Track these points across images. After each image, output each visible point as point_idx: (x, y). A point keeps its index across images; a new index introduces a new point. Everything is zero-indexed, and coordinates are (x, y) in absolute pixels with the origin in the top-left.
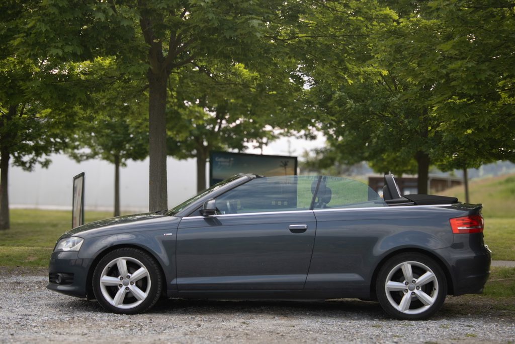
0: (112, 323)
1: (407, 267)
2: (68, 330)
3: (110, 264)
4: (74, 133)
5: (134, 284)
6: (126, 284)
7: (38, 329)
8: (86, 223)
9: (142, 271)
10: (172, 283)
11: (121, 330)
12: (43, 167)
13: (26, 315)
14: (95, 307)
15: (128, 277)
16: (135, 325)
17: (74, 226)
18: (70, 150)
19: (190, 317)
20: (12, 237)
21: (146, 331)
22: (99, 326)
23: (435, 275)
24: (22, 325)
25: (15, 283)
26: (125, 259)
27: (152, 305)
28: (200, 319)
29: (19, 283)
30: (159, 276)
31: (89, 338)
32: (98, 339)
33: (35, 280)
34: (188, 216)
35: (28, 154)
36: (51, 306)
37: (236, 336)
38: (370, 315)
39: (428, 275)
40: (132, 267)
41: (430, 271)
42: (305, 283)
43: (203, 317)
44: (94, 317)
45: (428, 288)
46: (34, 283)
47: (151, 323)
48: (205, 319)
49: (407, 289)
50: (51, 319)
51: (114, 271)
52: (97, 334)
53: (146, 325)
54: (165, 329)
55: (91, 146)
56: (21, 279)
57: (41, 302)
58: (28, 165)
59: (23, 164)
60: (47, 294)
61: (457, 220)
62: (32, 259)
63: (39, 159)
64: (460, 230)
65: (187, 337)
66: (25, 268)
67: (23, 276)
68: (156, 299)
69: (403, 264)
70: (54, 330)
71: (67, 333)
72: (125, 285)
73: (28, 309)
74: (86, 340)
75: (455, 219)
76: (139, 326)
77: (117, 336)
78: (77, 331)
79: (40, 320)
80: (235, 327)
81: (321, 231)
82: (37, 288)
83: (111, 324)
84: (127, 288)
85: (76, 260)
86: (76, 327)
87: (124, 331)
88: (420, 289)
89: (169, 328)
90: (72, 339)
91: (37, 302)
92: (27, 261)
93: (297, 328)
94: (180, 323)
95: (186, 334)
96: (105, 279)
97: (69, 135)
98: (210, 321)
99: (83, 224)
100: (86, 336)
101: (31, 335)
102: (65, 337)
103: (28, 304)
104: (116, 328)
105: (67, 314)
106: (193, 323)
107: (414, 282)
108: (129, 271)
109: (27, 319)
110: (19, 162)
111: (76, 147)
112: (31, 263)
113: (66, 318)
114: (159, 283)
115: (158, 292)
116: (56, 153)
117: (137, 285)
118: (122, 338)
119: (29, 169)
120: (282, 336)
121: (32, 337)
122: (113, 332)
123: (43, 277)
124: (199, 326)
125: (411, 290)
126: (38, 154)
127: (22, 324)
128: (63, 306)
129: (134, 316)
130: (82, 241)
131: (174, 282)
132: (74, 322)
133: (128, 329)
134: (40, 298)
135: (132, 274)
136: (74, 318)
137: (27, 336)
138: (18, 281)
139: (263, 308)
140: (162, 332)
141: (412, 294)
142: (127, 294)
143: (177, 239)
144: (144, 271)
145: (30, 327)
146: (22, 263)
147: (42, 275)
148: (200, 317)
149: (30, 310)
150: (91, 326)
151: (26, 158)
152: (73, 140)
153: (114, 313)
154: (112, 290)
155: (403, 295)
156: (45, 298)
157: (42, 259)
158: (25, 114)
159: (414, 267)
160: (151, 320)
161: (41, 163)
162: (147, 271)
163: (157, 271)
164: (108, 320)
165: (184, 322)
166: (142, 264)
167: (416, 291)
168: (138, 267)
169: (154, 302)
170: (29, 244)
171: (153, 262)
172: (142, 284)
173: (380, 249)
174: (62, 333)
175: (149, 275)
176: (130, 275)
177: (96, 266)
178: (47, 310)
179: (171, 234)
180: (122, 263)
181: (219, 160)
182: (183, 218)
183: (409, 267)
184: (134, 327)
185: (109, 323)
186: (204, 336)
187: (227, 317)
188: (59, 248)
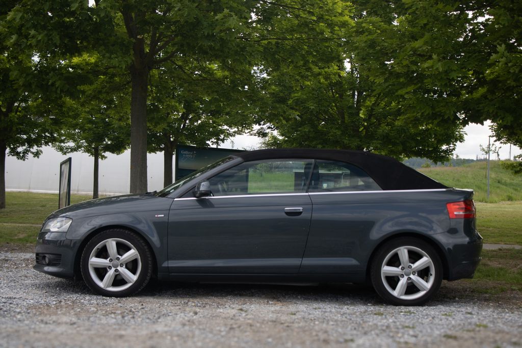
0: (102, 308)
1: (403, 252)
2: (54, 318)
3: (99, 245)
4: (61, 129)
5: (124, 266)
6: (116, 266)
7: (22, 316)
8: (71, 204)
9: (132, 253)
10: (163, 265)
11: (112, 318)
12: (34, 157)
13: (10, 298)
14: (82, 288)
15: (118, 259)
16: (127, 311)
17: (60, 206)
18: (57, 143)
19: (183, 302)
20: (7, 215)
21: (139, 319)
22: (88, 312)
23: (431, 261)
24: (6, 311)
25: (3, 260)
26: (114, 240)
27: (142, 288)
28: (193, 304)
29: (7, 260)
30: (150, 259)
31: (78, 329)
32: (89, 330)
33: (23, 257)
34: (180, 198)
35: (22, 146)
36: (38, 287)
37: (239, 327)
38: (362, 299)
39: (425, 260)
40: (122, 248)
41: (426, 256)
42: (300, 266)
43: (196, 301)
44: (82, 301)
45: (424, 273)
46: (21, 260)
47: (143, 308)
48: (199, 305)
49: (402, 275)
50: (37, 302)
51: (103, 253)
52: (87, 323)
53: (138, 312)
54: (159, 318)
55: (74, 141)
56: (9, 255)
57: (28, 282)
58: (21, 155)
59: (18, 154)
60: (34, 273)
61: (454, 205)
62: (21, 236)
63: (31, 149)
64: (456, 215)
65: (187, 328)
66: (14, 244)
67: (12, 253)
68: (146, 282)
69: (400, 249)
70: (40, 318)
71: (54, 322)
72: (114, 267)
73: (14, 291)
74: (74, 331)
75: (452, 204)
76: (131, 313)
77: (109, 326)
78: (65, 319)
79: (25, 304)
80: (234, 316)
81: (316, 215)
82: (24, 265)
83: (101, 310)
84: (116, 271)
85: (64, 241)
86: (64, 314)
87: (115, 318)
88: (416, 274)
89: (163, 315)
90: (60, 329)
91: (23, 282)
92: (16, 238)
93: (298, 316)
94: (174, 309)
95: (184, 325)
96: (94, 261)
97: (57, 131)
98: (205, 307)
99: (69, 204)
100: (75, 326)
101: (13, 324)
102: (52, 327)
103: (13, 284)
104: (107, 314)
105: (54, 296)
106: (188, 309)
107: (410, 267)
108: (119, 253)
109: (11, 303)
110: (14, 152)
111: (63, 141)
112: (20, 239)
113: (53, 301)
114: (150, 266)
115: (149, 275)
116: (46, 146)
117: (127, 267)
118: (115, 329)
119: (23, 158)
120: (288, 326)
121: (15, 327)
122: (104, 321)
123: (31, 254)
124: (196, 313)
125: (407, 275)
126: (31, 146)
127: (5, 309)
128: (50, 287)
129: (124, 299)
130: (71, 222)
131: (165, 264)
132: (61, 307)
133: (120, 317)
134: (26, 277)
135: (121, 255)
136: (61, 302)
137: (9, 326)
138: (7, 258)
139: (253, 291)
140: (157, 321)
141: (408, 279)
142: (116, 276)
143: (169, 221)
144: (134, 253)
145: (13, 314)
146: (11, 240)
147: (30, 252)
148: (193, 302)
149: (15, 291)
150: (79, 311)
151: (20, 149)
152: (60, 135)
153: (103, 296)
154: (101, 272)
155: (399, 280)
156: (32, 277)
157: (30, 236)
158: (20, 112)
159: (410, 252)
160: (142, 305)
161: (33, 153)
162: (137, 253)
163: (148, 253)
164: (97, 304)
165: (178, 307)
166: (132, 246)
167: (412, 276)
168: (129, 249)
169: (144, 285)
170: (21, 221)
171: (143, 244)
172: (132, 266)
173: (376, 234)
174: (48, 322)
175: (139, 258)
176: (120, 257)
177: (85, 247)
178: (34, 292)
179: (163, 216)
180: (111, 244)
181: (184, 153)
182: (176, 199)
183: (406, 252)
184: (125, 313)
185: (99, 309)
186: (204, 326)
187: (220, 302)
188: (47, 228)
